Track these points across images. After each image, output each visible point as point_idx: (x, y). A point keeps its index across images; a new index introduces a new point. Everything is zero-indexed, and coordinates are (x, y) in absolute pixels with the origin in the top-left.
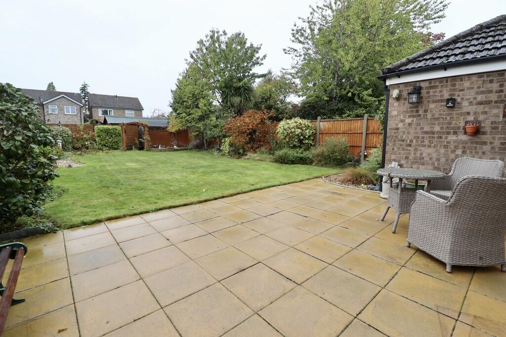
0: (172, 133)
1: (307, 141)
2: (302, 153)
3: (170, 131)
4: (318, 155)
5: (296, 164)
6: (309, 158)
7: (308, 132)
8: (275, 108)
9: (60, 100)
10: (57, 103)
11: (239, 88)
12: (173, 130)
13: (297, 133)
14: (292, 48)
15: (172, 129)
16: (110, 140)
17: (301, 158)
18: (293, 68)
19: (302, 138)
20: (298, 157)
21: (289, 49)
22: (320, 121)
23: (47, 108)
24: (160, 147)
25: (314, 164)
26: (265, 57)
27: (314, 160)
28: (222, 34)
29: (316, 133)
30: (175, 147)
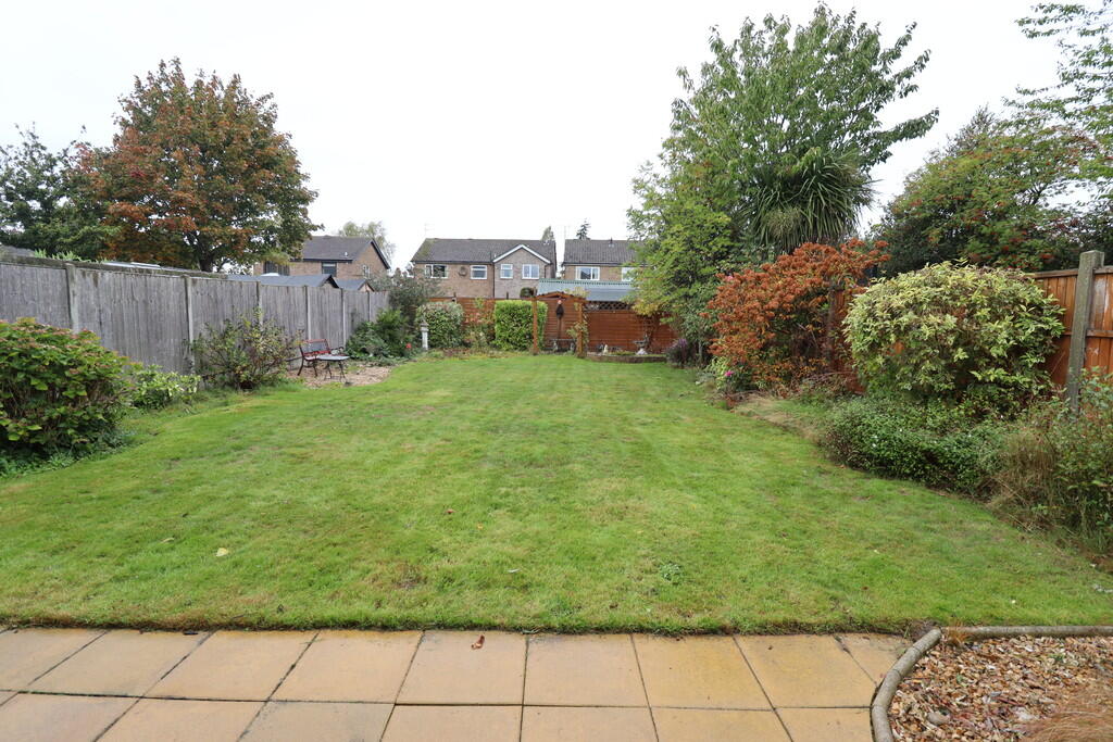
0: (641, 316)
1: (994, 374)
2: (943, 430)
3: (640, 313)
4: (1024, 462)
5: (903, 476)
6: (970, 462)
7: (1000, 333)
8: (981, 236)
9: (518, 254)
10: (513, 259)
11: (798, 179)
12: (647, 311)
13: (927, 332)
14: (1053, 7)
15: (643, 308)
16: (517, 330)
17: (931, 457)
18: (1067, 79)
19: (960, 354)
20: (914, 449)
21: (1040, 15)
22: (1095, 276)
23: (499, 268)
24: (605, 350)
25: (995, 502)
26: (922, 62)
27: (999, 478)
28: (764, 27)
29: (1065, 337)
30: (641, 352)
